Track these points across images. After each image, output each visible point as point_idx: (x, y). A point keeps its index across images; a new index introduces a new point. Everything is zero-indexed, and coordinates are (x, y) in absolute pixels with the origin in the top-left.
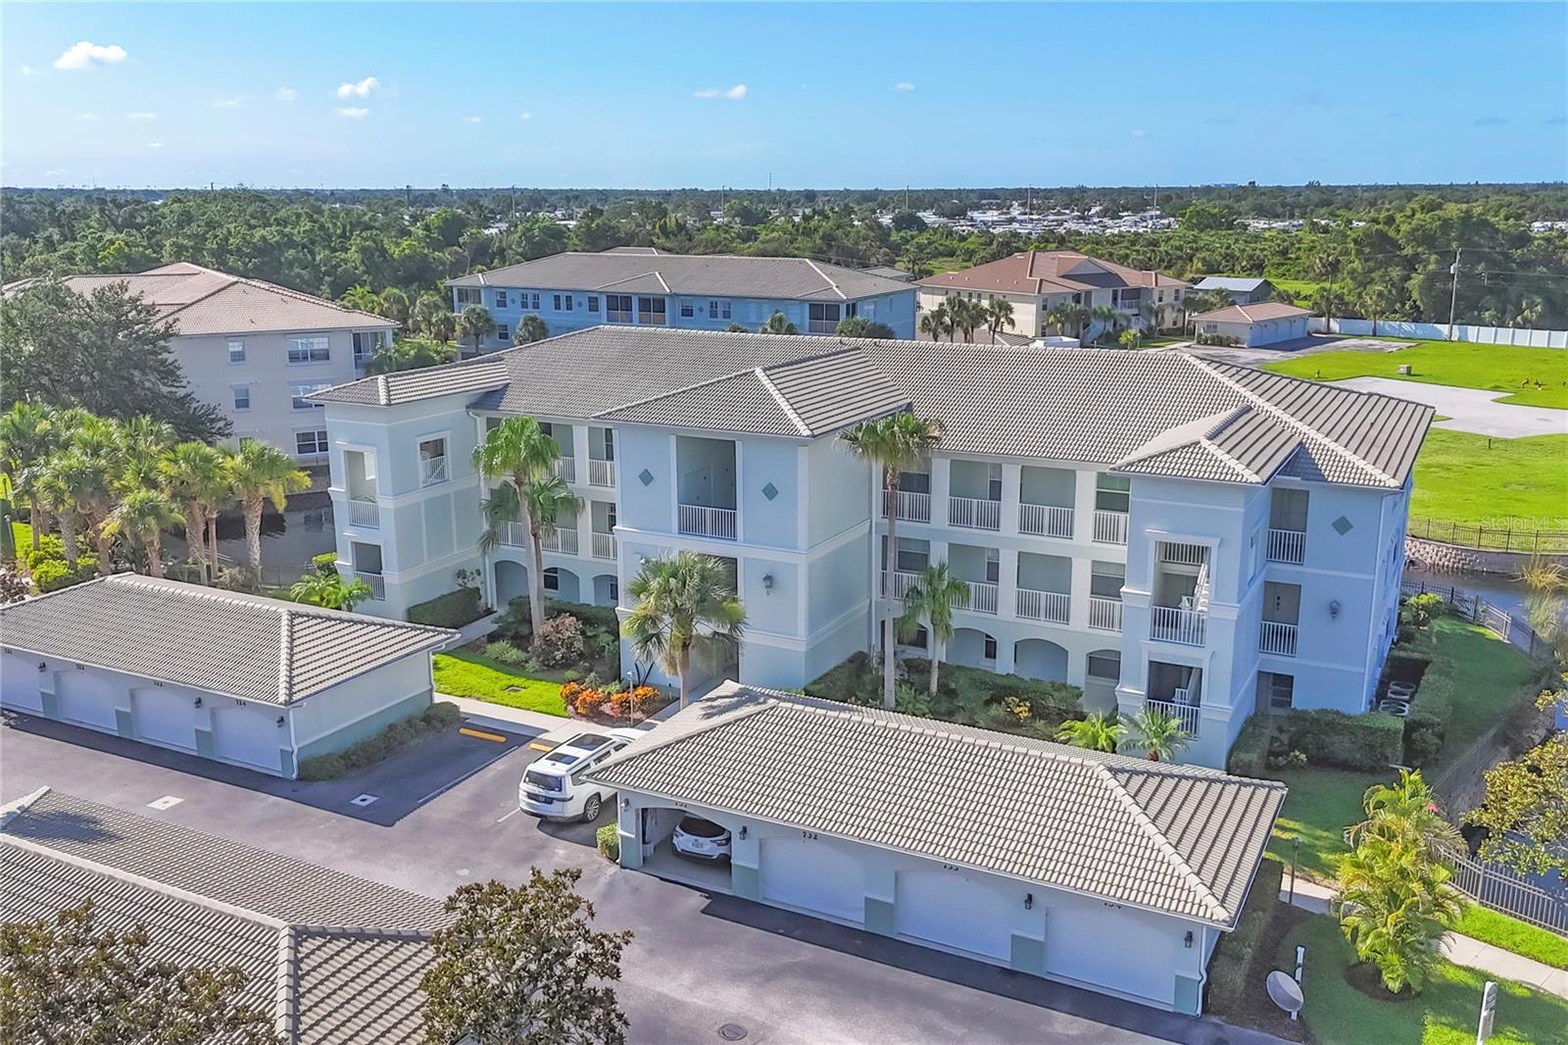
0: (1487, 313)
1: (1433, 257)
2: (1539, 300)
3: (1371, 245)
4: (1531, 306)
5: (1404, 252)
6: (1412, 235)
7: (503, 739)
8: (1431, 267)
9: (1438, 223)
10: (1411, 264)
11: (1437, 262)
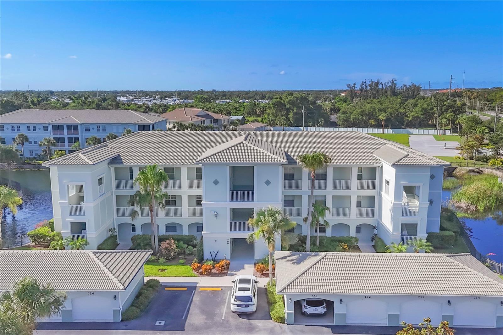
0: (310, 124)
1: (295, 108)
2: (323, 119)
3: (278, 105)
4: (321, 121)
5: (287, 107)
6: (289, 102)
7: (186, 289)
8: (295, 111)
9: (296, 98)
10: (288, 110)
11: (296, 110)
